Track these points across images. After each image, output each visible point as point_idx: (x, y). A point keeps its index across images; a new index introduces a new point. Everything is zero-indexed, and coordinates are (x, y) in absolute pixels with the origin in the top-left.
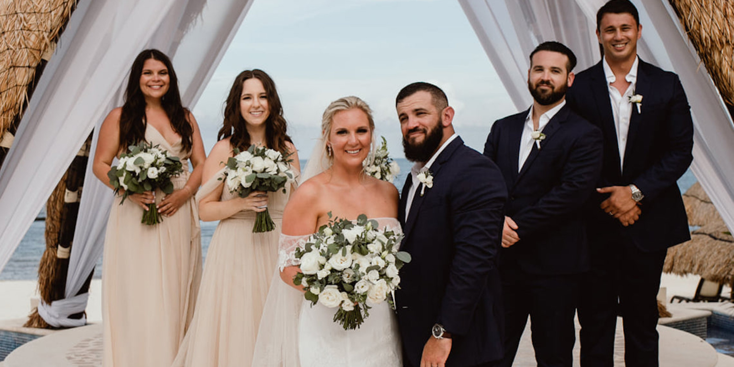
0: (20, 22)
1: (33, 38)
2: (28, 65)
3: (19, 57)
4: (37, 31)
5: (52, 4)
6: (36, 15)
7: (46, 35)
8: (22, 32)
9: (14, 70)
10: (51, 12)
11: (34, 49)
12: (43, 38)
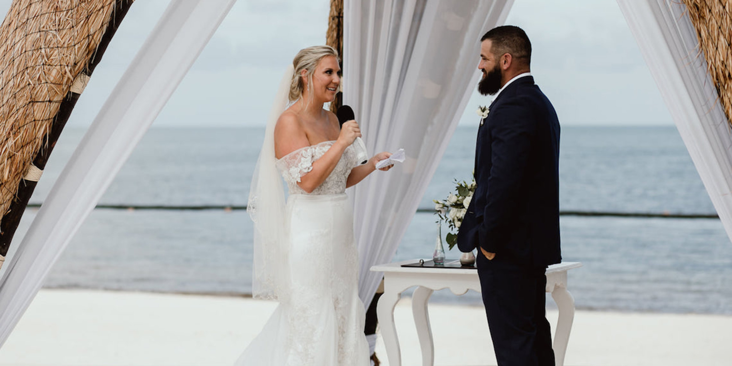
0: (43, 58)
1: (54, 72)
2: (48, 100)
3: (37, 93)
4: (58, 65)
5: (76, 38)
6: (58, 49)
7: (67, 69)
8: (44, 67)
9: (33, 105)
10: (75, 45)
11: (54, 84)
12: (66, 72)
